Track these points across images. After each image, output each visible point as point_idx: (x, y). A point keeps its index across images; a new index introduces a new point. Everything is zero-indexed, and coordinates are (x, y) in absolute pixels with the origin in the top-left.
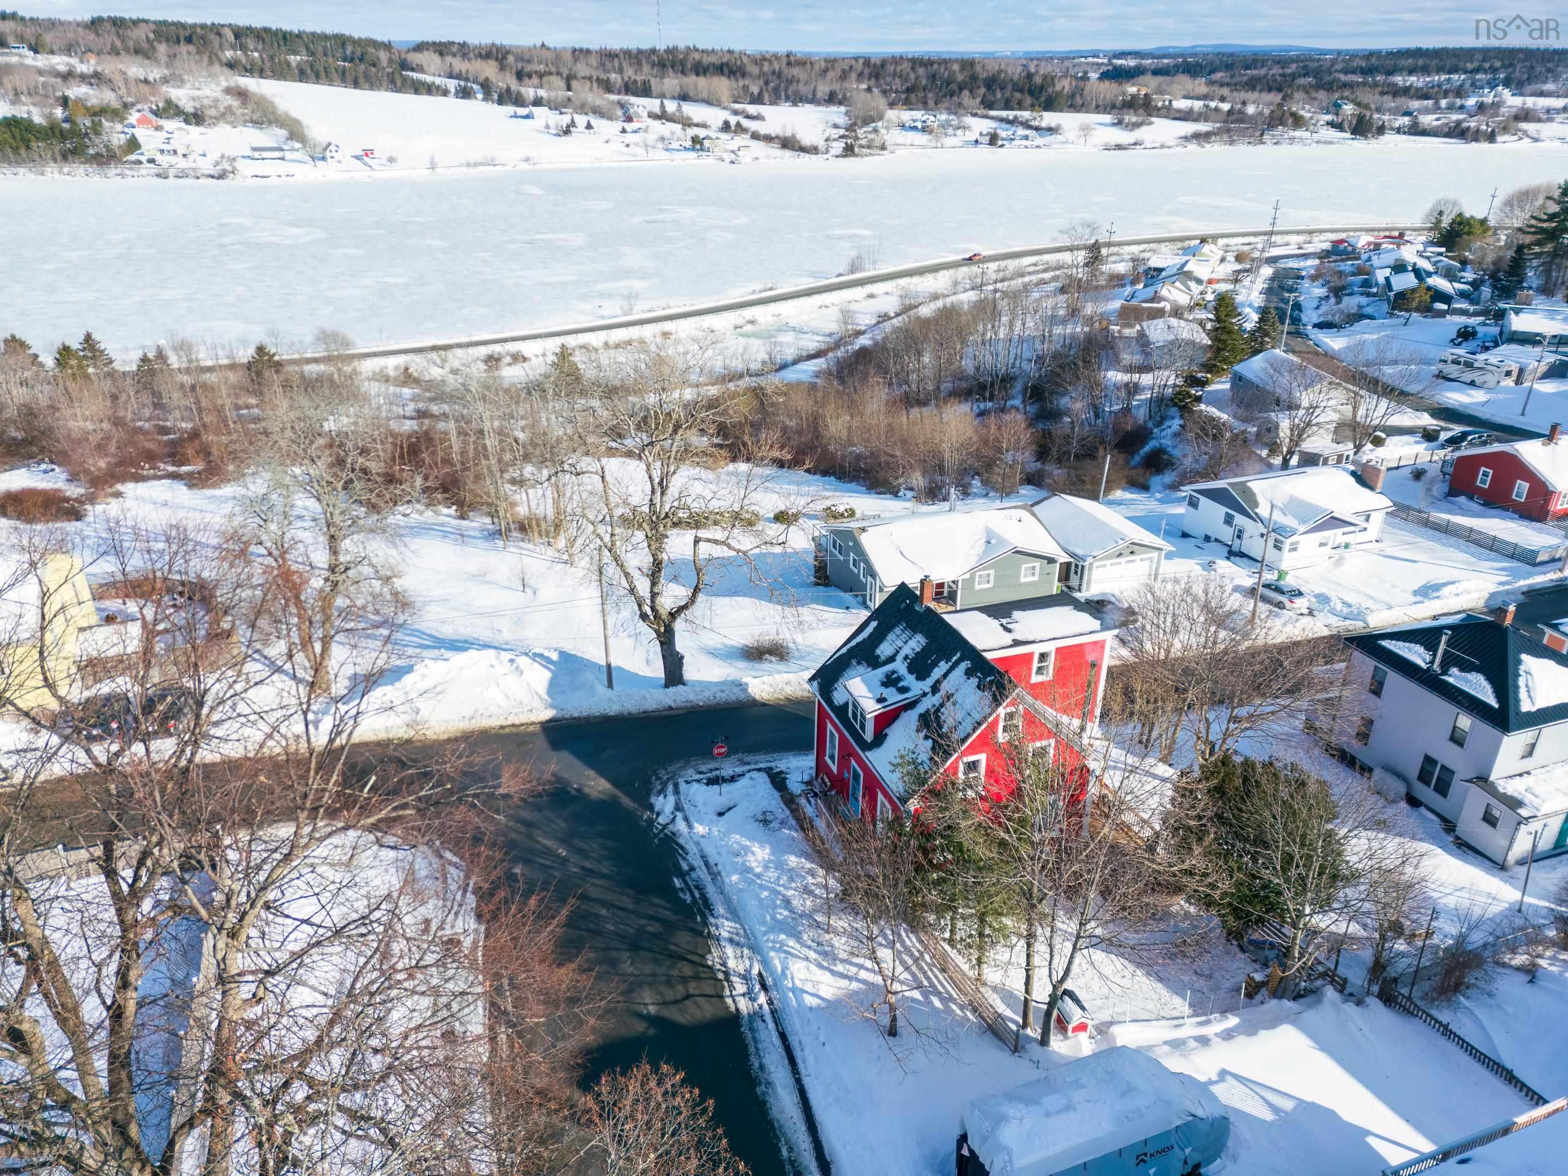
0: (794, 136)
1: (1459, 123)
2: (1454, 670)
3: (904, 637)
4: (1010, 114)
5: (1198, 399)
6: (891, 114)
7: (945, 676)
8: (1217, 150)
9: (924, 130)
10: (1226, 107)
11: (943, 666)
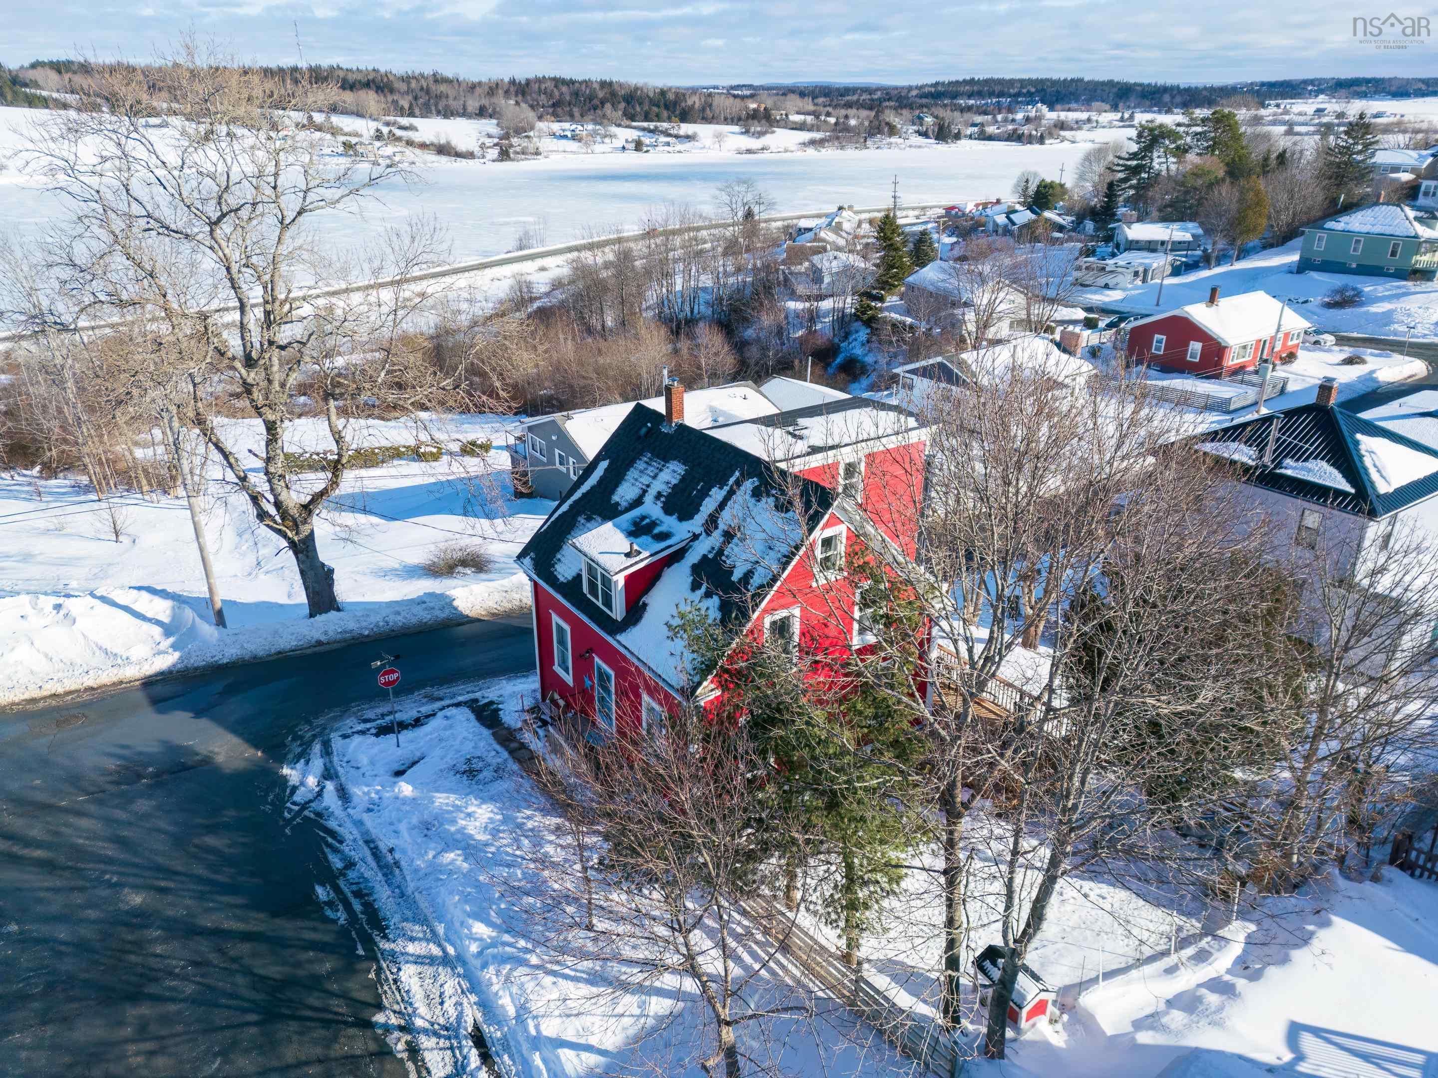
0: (448, 143)
1: (1015, 130)
2: (1288, 461)
3: (651, 471)
4: (652, 125)
5: (881, 310)
6: (541, 125)
7: (722, 506)
8: (830, 153)
9: (574, 138)
10: (832, 120)
11: (717, 494)
